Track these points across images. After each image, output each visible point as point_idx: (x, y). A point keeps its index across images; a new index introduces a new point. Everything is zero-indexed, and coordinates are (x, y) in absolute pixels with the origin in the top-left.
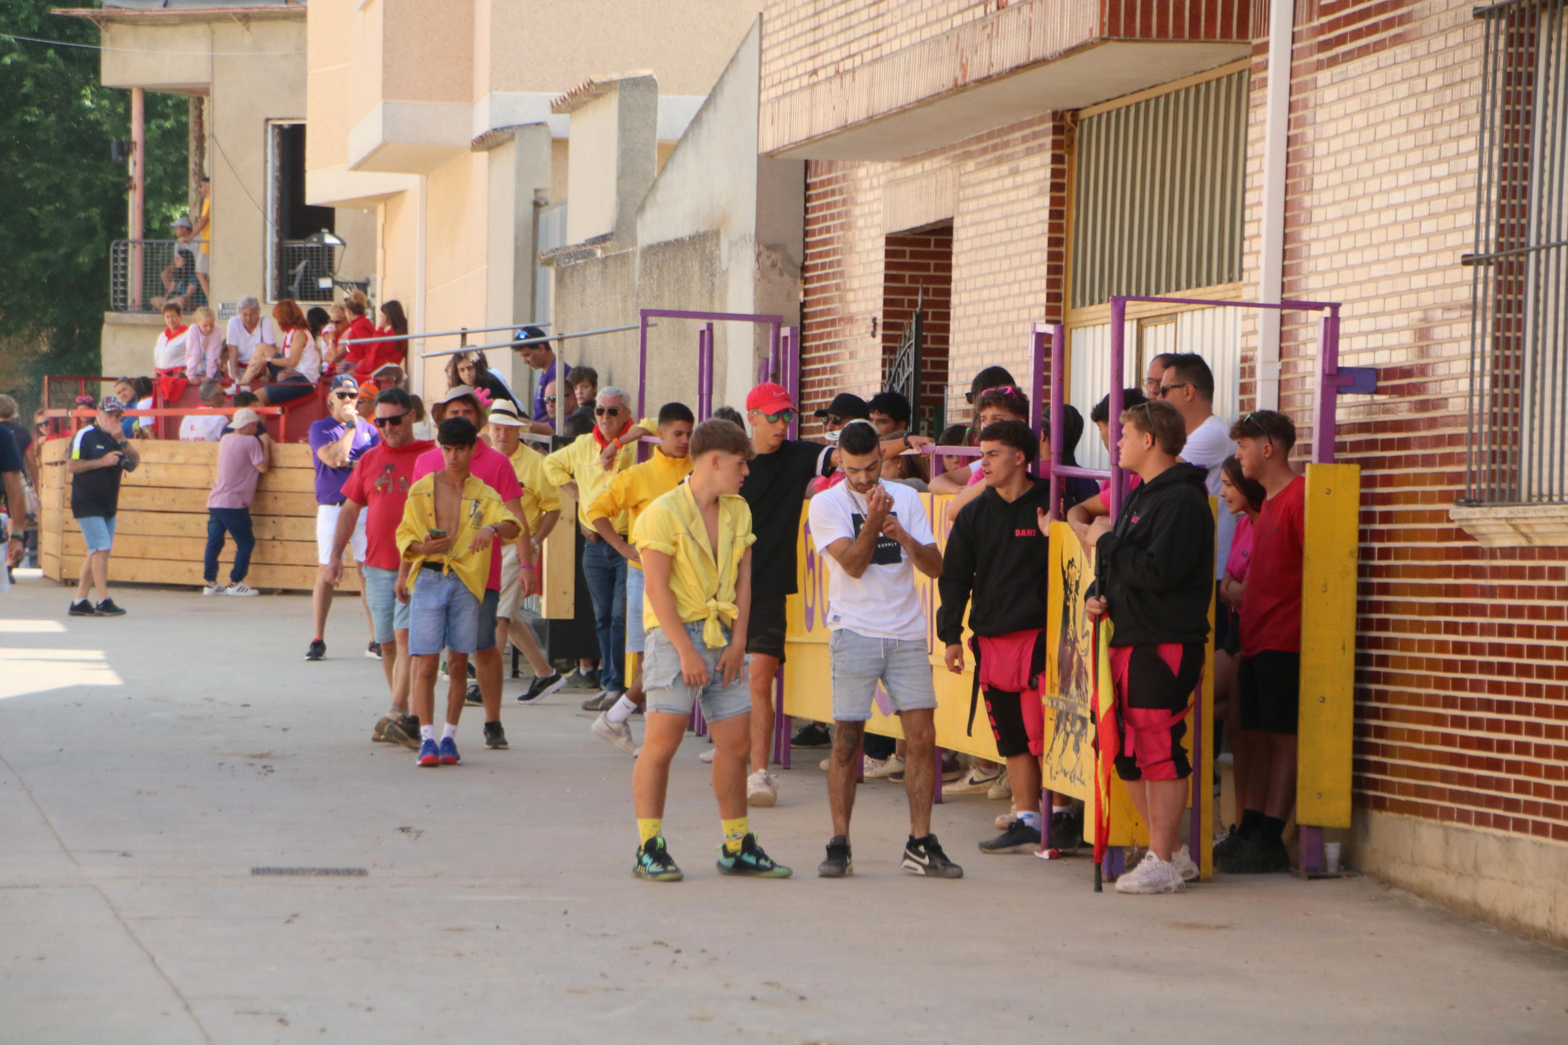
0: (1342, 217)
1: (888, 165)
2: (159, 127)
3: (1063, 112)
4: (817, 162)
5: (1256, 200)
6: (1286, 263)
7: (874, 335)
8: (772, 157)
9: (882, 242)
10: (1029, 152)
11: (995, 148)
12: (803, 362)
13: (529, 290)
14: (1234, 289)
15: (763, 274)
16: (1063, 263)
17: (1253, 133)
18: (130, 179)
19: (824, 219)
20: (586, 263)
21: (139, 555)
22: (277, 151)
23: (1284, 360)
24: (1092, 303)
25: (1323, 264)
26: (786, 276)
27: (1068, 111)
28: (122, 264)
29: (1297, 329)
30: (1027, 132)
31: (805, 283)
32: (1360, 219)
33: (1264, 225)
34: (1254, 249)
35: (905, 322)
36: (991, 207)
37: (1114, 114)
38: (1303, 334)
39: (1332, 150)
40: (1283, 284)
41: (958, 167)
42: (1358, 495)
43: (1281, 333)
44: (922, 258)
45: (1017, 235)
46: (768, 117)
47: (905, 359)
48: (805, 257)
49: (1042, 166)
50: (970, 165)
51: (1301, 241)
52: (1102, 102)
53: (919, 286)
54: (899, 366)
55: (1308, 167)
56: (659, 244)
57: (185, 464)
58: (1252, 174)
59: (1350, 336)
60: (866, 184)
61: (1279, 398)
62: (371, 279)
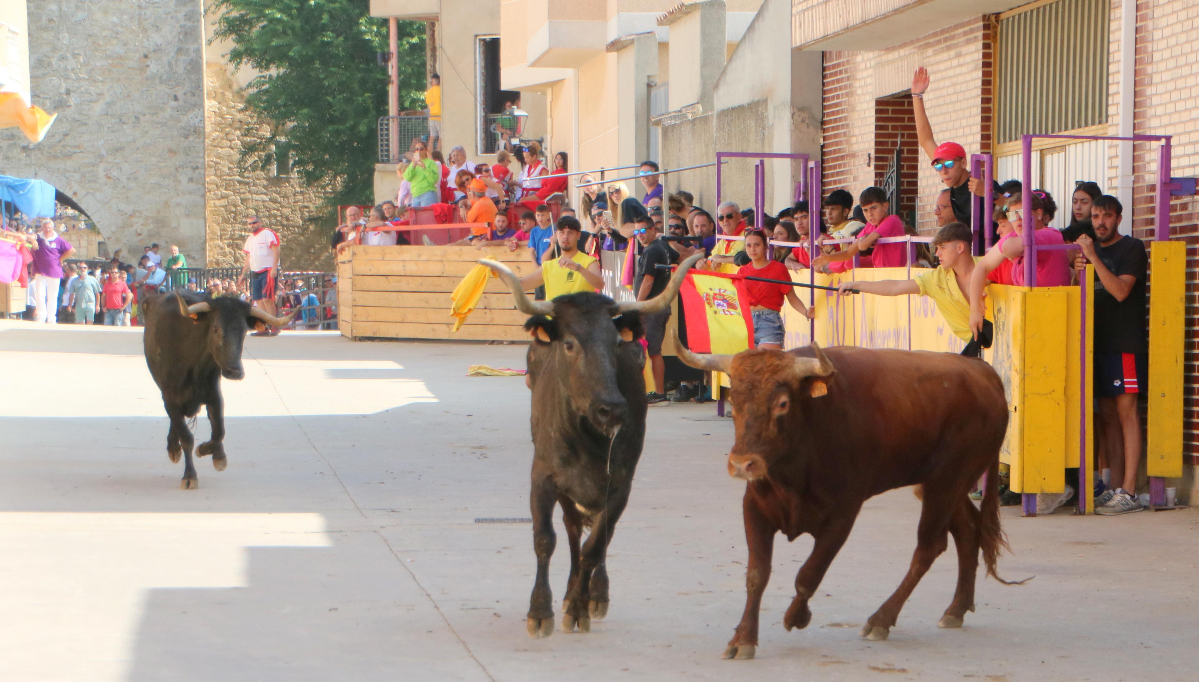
0: (1172, 80)
1: (876, 53)
2: (408, 43)
3: (989, 15)
4: (830, 52)
5: (1116, 70)
6: (1136, 110)
7: (869, 165)
8: (801, 50)
9: (873, 104)
10: (968, 42)
11: (946, 40)
12: (823, 184)
13: (646, 142)
14: (1103, 129)
15: (796, 127)
16: (992, 115)
17: (1113, 26)
18: (390, 77)
19: (836, 89)
20: (681, 123)
21: (400, 321)
22: (482, 56)
23: (1136, 174)
24: (1010, 140)
25: (1160, 110)
26: (811, 128)
27: (993, 14)
28: (386, 132)
29: (1144, 154)
30: (967, 29)
31: (824, 132)
32: (1183, 80)
33: (1121, 86)
34: (1115, 102)
35: (889, 156)
36: (944, 79)
37: (1023, 16)
38: (1148, 157)
39: (1164, 36)
40: (1134, 124)
41: (922, 53)
42: (1185, 261)
43: (1134, 156)
44: (899, 114)
45: (961, 97)
46: (798, 25)
47: (890, 180)
48: (824, 115)
49: (976, 51)
50: (930, 52)
51: (1146, 96)
52: (1015, 8)
53: (899, 132)
54: (886, 185)
55: (1150, 46)
56: (728, 109)
57: (428, 261)
58: (1113, 53)
59: (1178, 157)
60: (862, 66)
61: (1133, 199)
62: (544, 138)
